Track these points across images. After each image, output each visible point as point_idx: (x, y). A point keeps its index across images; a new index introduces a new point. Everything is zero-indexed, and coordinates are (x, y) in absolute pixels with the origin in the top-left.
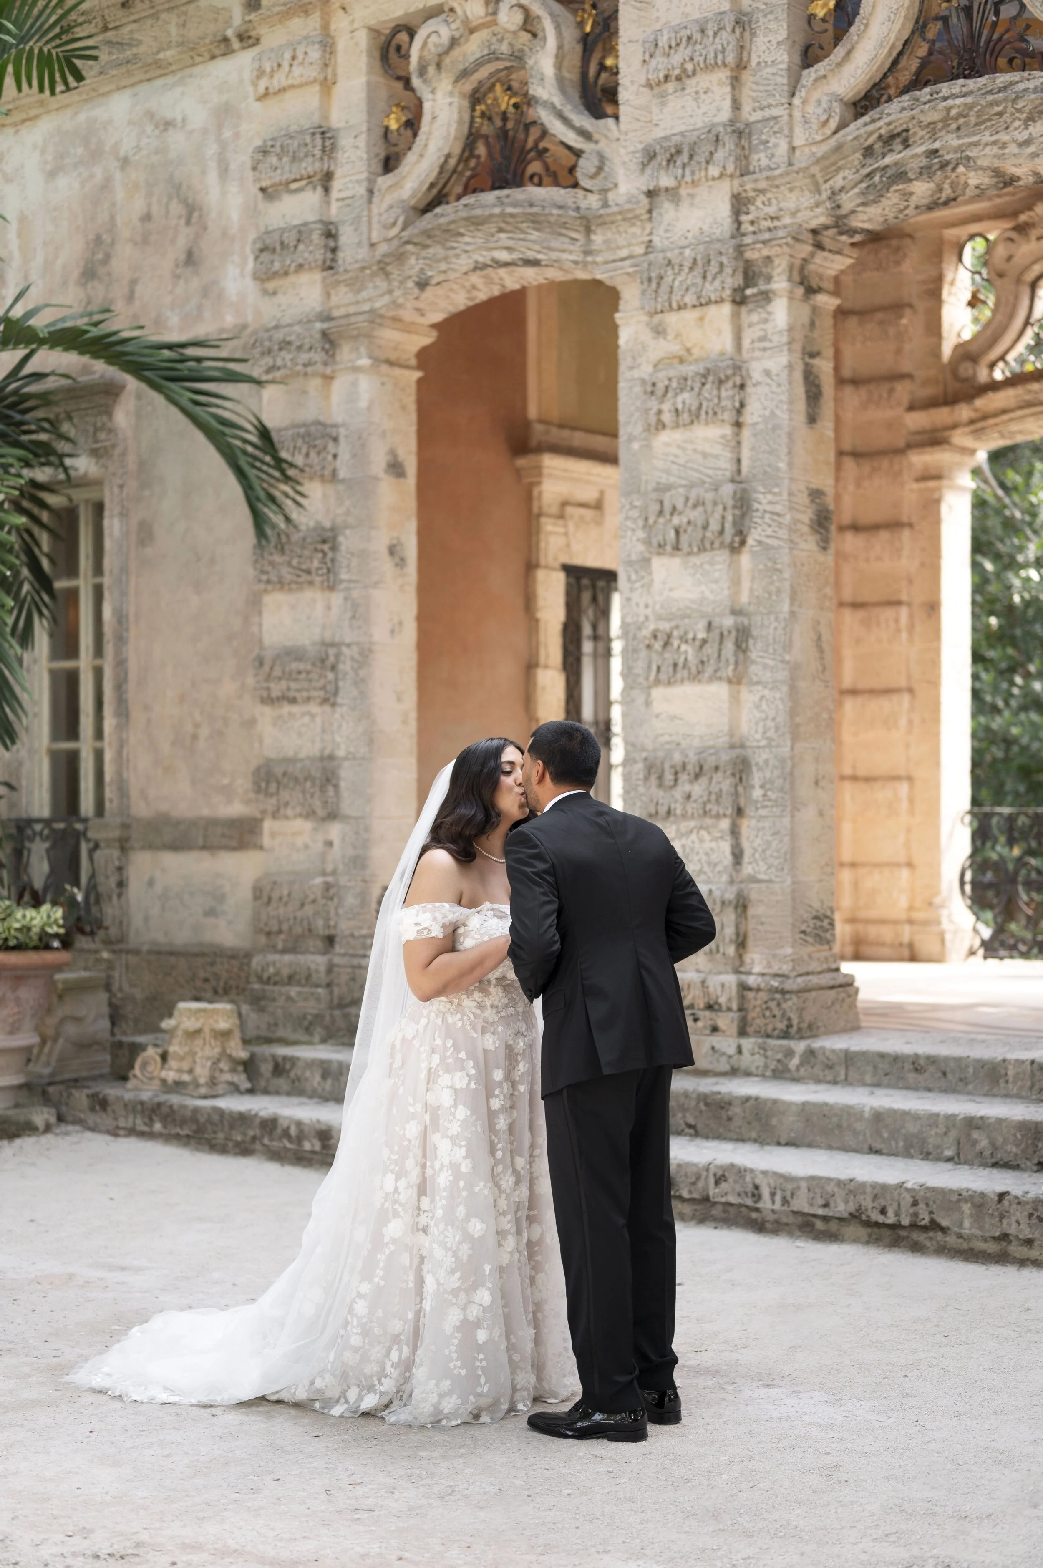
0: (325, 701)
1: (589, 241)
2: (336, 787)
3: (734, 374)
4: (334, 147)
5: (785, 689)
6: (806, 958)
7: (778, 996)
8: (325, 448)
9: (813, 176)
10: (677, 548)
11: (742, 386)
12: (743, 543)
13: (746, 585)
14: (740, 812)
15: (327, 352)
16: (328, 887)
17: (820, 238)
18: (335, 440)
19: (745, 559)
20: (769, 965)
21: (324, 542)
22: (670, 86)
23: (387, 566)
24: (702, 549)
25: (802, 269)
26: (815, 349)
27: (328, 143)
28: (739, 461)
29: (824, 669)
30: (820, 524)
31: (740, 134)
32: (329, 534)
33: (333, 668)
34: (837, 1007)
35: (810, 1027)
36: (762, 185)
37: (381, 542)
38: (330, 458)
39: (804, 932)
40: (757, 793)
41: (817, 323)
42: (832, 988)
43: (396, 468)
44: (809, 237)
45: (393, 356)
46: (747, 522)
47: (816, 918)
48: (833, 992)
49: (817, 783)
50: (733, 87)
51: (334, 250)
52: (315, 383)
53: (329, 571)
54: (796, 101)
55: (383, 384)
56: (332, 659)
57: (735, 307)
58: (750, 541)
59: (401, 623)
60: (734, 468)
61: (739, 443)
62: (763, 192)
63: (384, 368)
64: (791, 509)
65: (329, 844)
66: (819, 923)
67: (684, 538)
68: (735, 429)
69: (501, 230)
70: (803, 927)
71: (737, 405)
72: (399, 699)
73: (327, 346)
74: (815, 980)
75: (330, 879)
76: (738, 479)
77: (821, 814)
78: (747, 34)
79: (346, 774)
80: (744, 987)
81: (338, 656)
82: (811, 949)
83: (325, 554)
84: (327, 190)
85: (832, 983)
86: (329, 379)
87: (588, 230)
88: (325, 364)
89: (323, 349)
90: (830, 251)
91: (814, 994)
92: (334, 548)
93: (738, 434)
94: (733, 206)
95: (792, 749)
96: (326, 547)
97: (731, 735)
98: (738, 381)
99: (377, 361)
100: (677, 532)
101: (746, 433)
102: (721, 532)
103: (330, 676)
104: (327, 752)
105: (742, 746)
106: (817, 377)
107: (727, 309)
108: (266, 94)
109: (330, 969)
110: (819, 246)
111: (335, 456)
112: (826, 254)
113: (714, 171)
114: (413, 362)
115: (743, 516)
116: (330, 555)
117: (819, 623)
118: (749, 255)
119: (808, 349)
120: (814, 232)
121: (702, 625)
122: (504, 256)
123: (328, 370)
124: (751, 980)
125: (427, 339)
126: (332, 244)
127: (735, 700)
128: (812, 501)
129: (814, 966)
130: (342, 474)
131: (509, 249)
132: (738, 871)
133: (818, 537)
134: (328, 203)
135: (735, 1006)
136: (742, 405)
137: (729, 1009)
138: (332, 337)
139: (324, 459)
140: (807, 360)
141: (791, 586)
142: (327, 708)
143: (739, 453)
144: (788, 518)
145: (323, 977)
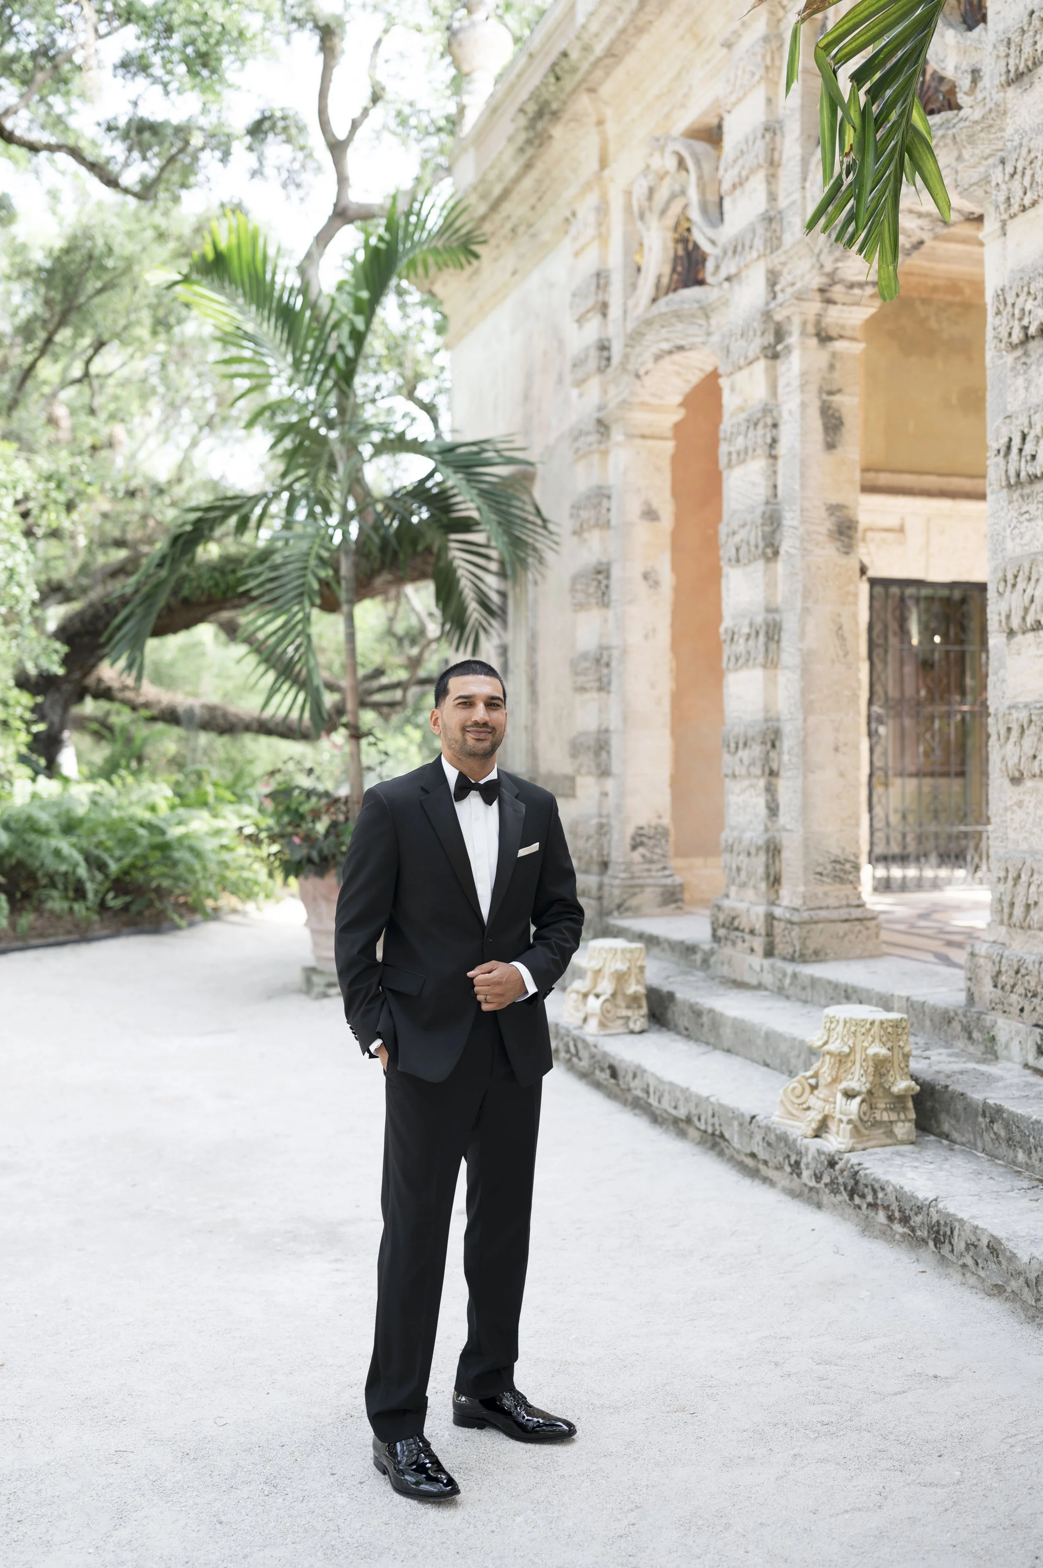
0: (600, 689)
1: (709, 325)
2: (608, 752)
3: (764, 416)
4: (607, 284)
5: (799, 671)
6: (820, 895)
7: (789, 926)
8: (600, 504)
9: (808, 244)
10: (738, 561)
11: (775, 426)
12: (776, 553)
13: (780, 587)
14: (773, 774)
15: (602, 434)
16: (601, 826)
17: (828, 295)
18: (609, 497)
19: (780, 567)
20: (791, 901)
21: (599, 572)
22: (738, 192)
23: (641, 587)
24: (750, 562)
25: (818, 323)
26: (835, 388)
27: (602, 281)
28: (775, 487)
29: (846, 654)
30: (841, 533)
31: (770, 220)
32: (603, 567)
33: (608, 665)
34: (852, 937)
35: (816, 953)
36: (783, 259)
37: (636, 570)
38: (604, 511)
39: (821, 874)
40: (785, 758)
41: (838, 366)
42: (846, 921)
43: (650, 514)
44: (817, 296)
45: (648, 432)
46: (778, 536)
47: (835, 861)
48: (846, 926)
49: (836, 749)
50: (769, 183)
51: (608, 359)
52: (596, 458)
53: (603, 594)
54: (808, 185)
55: (638, 453)
56: (605, 659)
57: (770, 362)
58: (782, 551)
59: (654, 630)
60: (770, 492)
61: (775, 472)
62: (784, 264)
63: (638, 442)
64: (803, 522)
65: (605, 794)
66: (838, 866)
67: (742, 552)
68: (771, 461)
69: (663, 327)
70: (819, 869)
71: (769, 441)
72: (653, 686)
73: (602, 430)
74: (823, 914)
75: (604, 820)
76: (773, 501)
77: (842, 775)
78: (778, 138)
79: (615, 742)
80: (770, 918)
81: (610, 656)
82: (827, 888)
83: (599, 582)
84: (604, 315)
85: (846, 917)
86: (605, 453)
87: (707, 317)
88: (600, 442)
89: (598, 432)
90: (844, 304)
91: (820, 926)
92: (608, 577)
93: (774, 465)
94: (768, 279)
95: (805, 721)
96: (600, 577)
97: (767, 710)
98: (769, 421)
99: (630, 436)
100: (737, 550)
101: (780, 463)
102: (757, 546)
103: (605, 671)
104: (603, 728)
105: (778, 720)
106: (838, 410)
107: (761, 365)
108: (577, 254)
109: (601, 887)
110: (829, 301)
111: (609, 510)
112: (839, 307)
113: (755, 254)
114: (669, 434)
115: (774, 532)
116: (604, 582)
117: (839, 615)
118: (778, 317)
119: (826, 388)
120: (822, 291)
121: (746, 622)
122: (666, 346)
123: (603, 447)
124: (778, 912)
125: (678, 415)
126: (606, 354)
127: (771, 683)
128: (832, 514)
129: (832, 902)
130: (613, 522)
131: (667, 340)
132: (774, 822)
133: (839, 544)
134: (606, 325)
135: (763, 932)
136: (774, 441)
137: (760, 935)
138: (606, 422)
139: (599, 512)
140: (825, 397)
141: (804, 586)
142: (603, 695)
143: (775, 480)
144: (801, 530)
145: (594, 892)
